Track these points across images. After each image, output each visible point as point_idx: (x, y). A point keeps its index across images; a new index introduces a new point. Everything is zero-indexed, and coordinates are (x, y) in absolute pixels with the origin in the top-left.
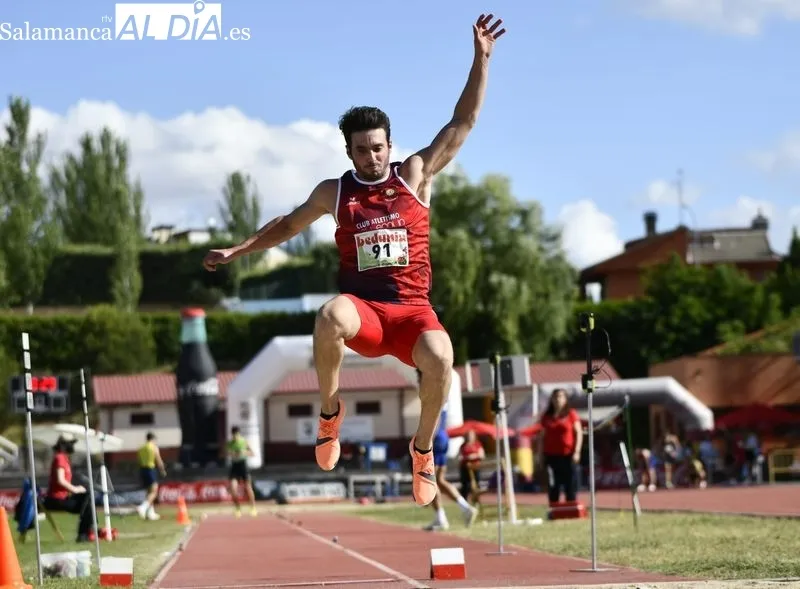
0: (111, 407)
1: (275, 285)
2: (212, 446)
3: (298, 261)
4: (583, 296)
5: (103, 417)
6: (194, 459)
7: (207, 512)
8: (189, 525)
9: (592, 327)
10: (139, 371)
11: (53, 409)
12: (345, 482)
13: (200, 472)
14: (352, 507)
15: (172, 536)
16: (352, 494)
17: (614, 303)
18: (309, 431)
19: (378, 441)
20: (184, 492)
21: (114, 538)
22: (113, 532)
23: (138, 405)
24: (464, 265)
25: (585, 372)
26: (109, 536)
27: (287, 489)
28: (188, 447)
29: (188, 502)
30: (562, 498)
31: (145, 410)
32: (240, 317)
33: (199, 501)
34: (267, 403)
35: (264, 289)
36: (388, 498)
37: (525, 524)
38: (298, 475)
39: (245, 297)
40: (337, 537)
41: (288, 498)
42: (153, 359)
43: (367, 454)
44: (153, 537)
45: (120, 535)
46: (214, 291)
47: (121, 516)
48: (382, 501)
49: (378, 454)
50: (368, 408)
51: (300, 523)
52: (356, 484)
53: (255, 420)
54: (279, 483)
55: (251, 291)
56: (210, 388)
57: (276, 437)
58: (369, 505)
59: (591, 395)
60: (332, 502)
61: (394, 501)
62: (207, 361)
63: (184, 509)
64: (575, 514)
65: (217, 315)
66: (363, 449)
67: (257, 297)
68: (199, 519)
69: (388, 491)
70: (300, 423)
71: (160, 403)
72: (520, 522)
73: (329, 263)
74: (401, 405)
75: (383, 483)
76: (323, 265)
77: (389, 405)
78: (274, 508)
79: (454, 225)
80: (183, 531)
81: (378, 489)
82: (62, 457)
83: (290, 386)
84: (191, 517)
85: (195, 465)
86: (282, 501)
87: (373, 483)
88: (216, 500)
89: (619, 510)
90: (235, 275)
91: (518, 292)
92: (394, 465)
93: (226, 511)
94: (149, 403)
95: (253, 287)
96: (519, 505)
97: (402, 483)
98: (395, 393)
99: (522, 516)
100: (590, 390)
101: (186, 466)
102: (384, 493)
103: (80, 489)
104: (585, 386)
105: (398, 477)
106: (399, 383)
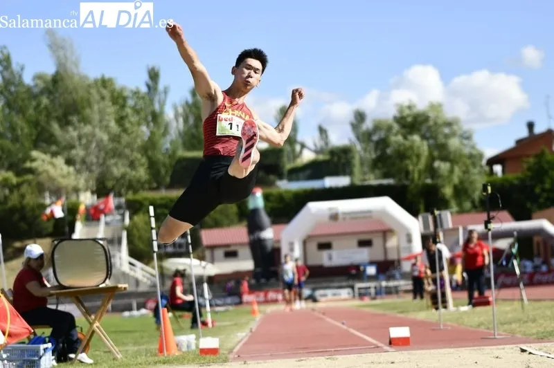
0: (212, 248)
1: (308, 172)
2: (272, 269)
3: (321, 157)
4: (492, 173)
5: (208, 253)
6: (263, 277)
7: (270, 309)
8: (258, 317)
9: (490, 191)
10: (229, 225)
11: (178, 250)
12: (352, 287)
13: (266, 285)
14: (357, 302)
15: (247, 323)
16: (357, 295)
17: (510, 176)
18: (330, 258)
19: (371, 263)
20: (258, 296)
21: (213, 326)
22: (213, 322)
23: (228, 246)
24: (418, 156)
25: (486, 219)
26: (210, 325)
27: (318, 293)
28: (259, 270)
29: (259, 303)
30: (476, 294)
31: (232, 249)
32: (287, 192)
33: (267, 302)
34: (305, 243)
35: (301, 175)
36: (379, 297)
37: (457, 310)
38: (325, 285)
39: (290, 179)
40: (344, 321)
41: (318, 298)
42: (235, 218)
43: (365, 271)
44: (236, 324)
45: (217, 324)
46: (272, 177)
47: (217, 313)
48: (374, 299)
49: (371, 270)
50: (365, 243)
51: (324, 314)
52: (360, 289)
53: (298, 252)
54: (314, 290)
55: (294, 176)
56: (268, 234)
57: (311, 262)
58: (367, 301)
59: (490, 233)
60: (345, 300)
61: (381, 298)
62: (265, 219)
63: (256, 307)
64: (487, 303)
65: (273, 191)
66: (362, 268)
67: (298, 179)
68: (264, 313)
69: (379, 292)
70: (325, 253)
71: (241, 245)
72: (455, 309)
73: (339, 158)
74: (385, 241)
75: (375, 288)
76: (336, 159)
77: (377, 242)
78: (311, 305)
79: (411, 133)
80: (254, 320)
81: (373, 291)
82: (178, 280)
83: (318, 232)
84: (260, 312)
85: (263, 281)
86: (315, 300)
87: (369, 288)
88: (275, 301)
89: (513, 300)
90: (283, 167)
91: (451, 171)
92: (381, 276)
93: (281, 307)
94: (236, 244)
95: (295, 174)
96: (454, 299)
97: (386, 287)
98: (381, 234)
99: (456, 305)
100: (489, 230)
101: (258, 281)
102: (377, 293)
103: (189, 298)
104: (486, 227)
105: (384, 284)
106: (383, 228)
